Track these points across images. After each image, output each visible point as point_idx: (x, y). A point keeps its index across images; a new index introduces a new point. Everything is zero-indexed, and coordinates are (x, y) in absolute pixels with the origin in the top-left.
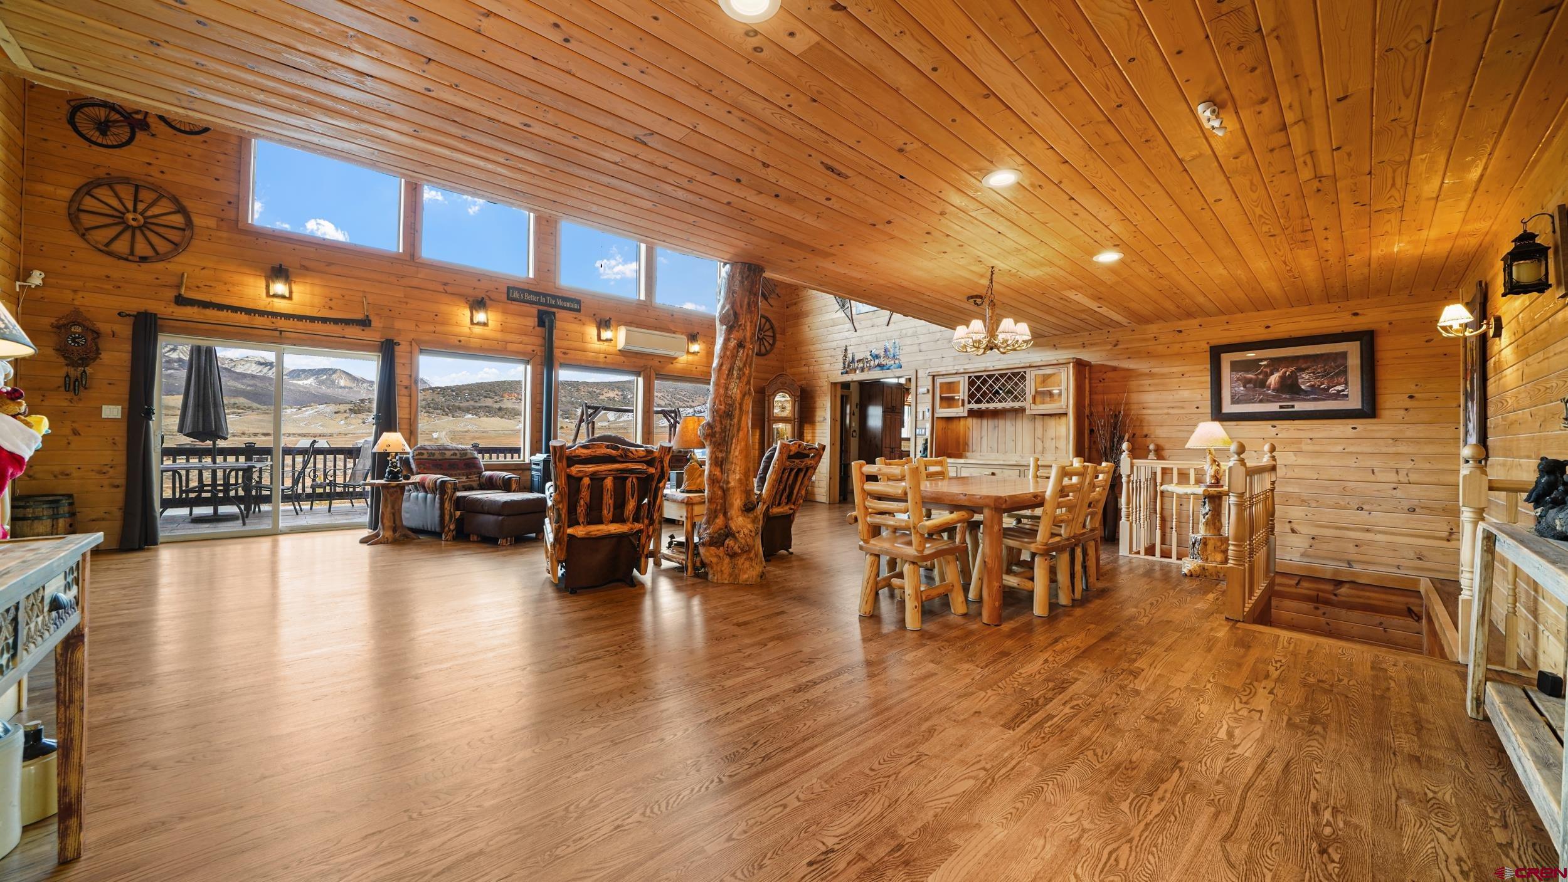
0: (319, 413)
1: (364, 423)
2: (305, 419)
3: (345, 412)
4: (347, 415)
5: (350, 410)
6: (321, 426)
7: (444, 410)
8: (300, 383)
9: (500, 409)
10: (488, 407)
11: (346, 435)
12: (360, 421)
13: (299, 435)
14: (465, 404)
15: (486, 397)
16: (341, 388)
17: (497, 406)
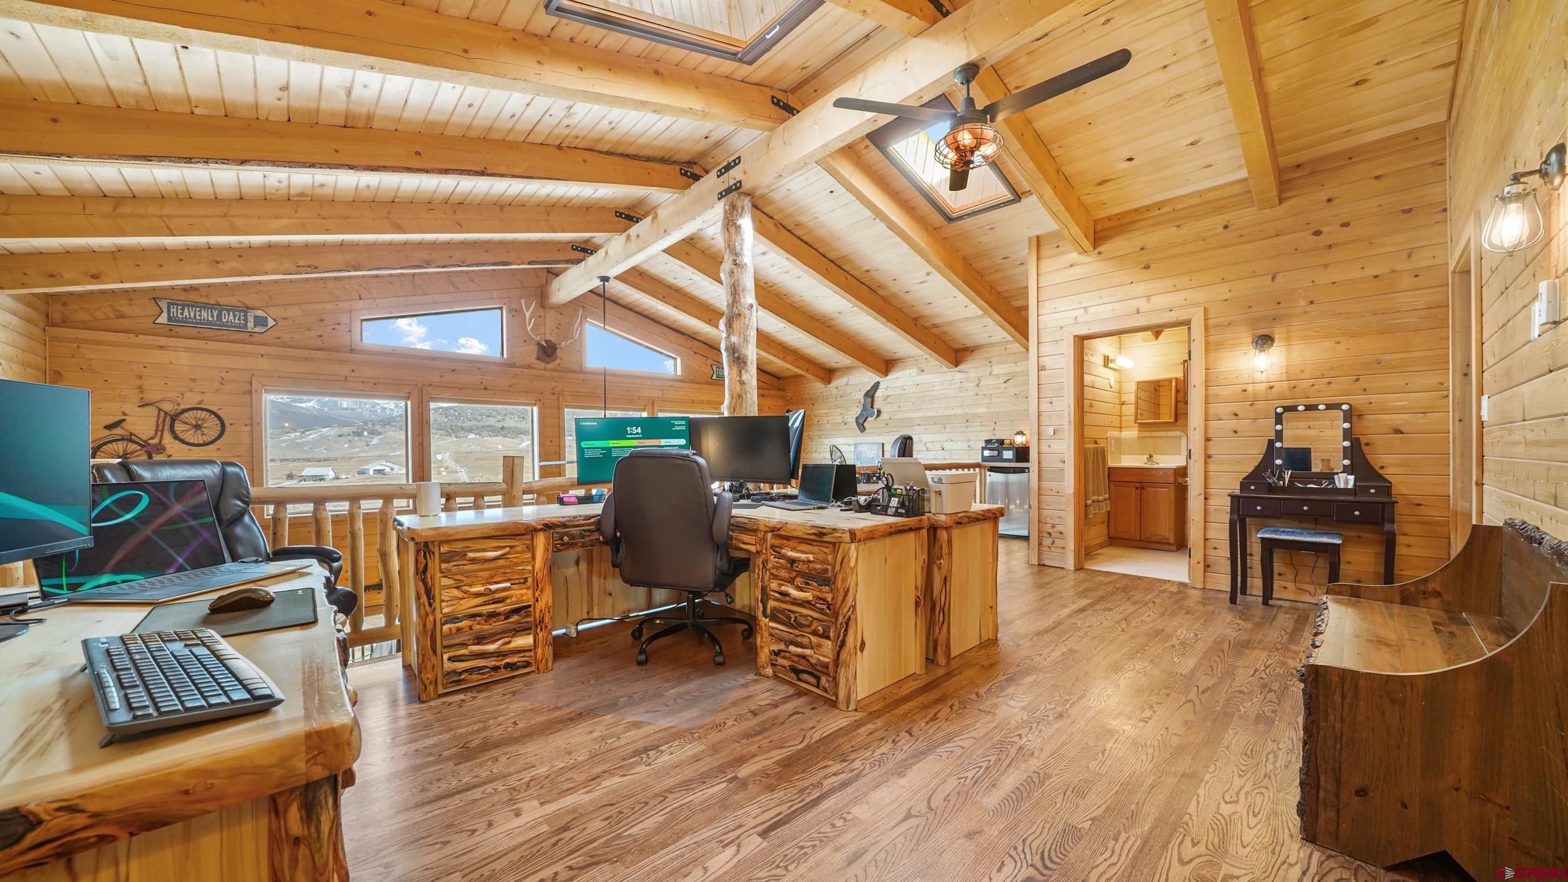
0: (324, 437)
1: (368, 445)
2: (308, 443)
3: (349, 435)
4: (351, 438)
5: (354, 432)
6: (325, 449)
7: (447, 431)
8: (303, 405)
9: (503, 428)
10: (491, 426)
11: (350, 458)
12: (364, 444)
13: (304, 460)
14: (468, 424)
15: (488, 416)
16: (344, 409)
17: (500, 425)
